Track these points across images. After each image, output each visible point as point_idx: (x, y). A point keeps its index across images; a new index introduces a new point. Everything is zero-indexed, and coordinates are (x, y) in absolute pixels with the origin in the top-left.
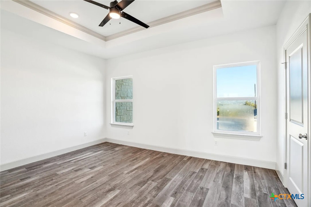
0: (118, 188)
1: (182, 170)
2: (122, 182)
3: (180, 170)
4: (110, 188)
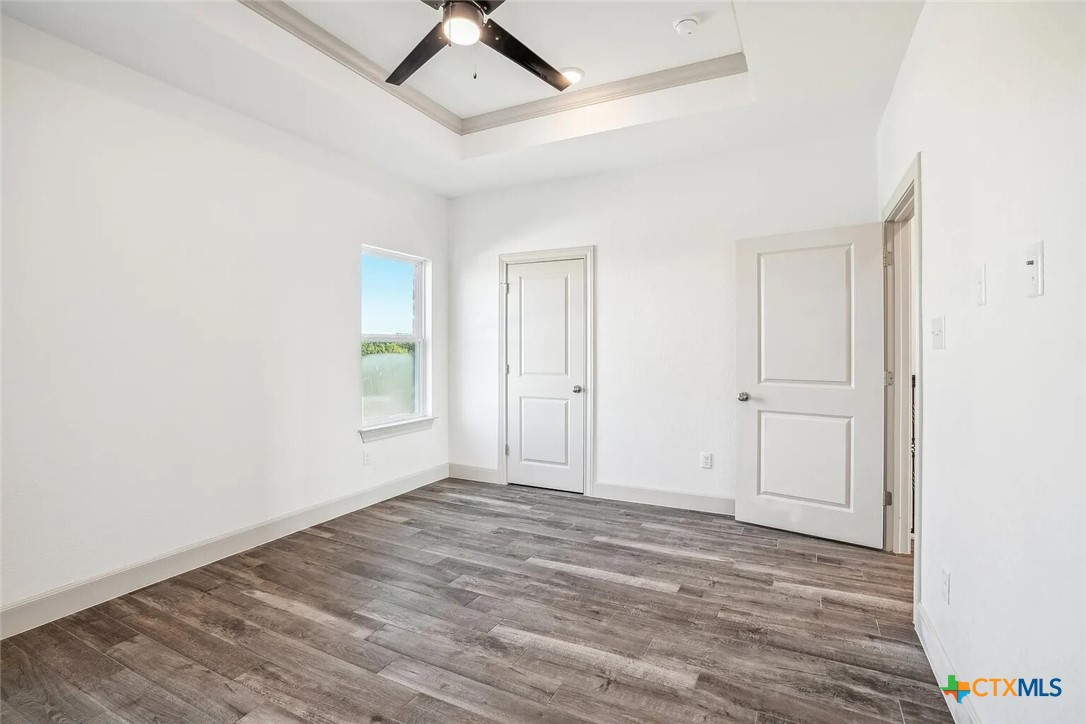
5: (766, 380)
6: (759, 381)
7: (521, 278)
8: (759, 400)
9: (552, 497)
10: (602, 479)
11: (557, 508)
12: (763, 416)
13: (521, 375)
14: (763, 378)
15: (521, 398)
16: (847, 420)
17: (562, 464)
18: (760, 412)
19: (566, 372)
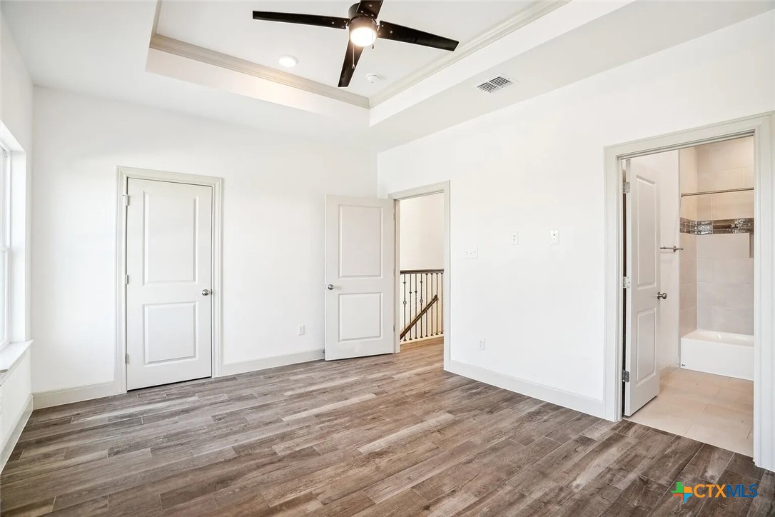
0: (361, 456)
1: (161, 465)
2: (347, 468)
3: (162, 467)
4: (377, 460)
5: (342, 276)
6: (339, 277)
7: (144, 193)
8: (339, 288)
9: (194, 386)
10: (228, 360)
11: (228, 389)
12: (340, 297)
13: (143, 284)
14: (341, 275)
15: (144, 306)
16: (378, 295)
17: (190, 357)
18: (339, 295)
19: (194, 280)
